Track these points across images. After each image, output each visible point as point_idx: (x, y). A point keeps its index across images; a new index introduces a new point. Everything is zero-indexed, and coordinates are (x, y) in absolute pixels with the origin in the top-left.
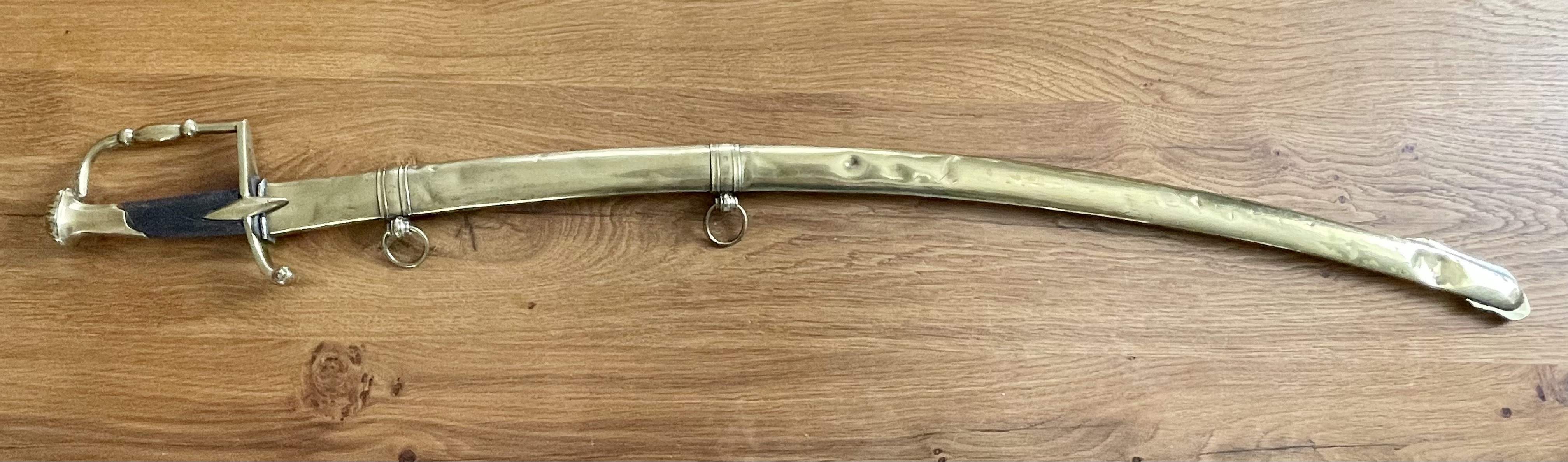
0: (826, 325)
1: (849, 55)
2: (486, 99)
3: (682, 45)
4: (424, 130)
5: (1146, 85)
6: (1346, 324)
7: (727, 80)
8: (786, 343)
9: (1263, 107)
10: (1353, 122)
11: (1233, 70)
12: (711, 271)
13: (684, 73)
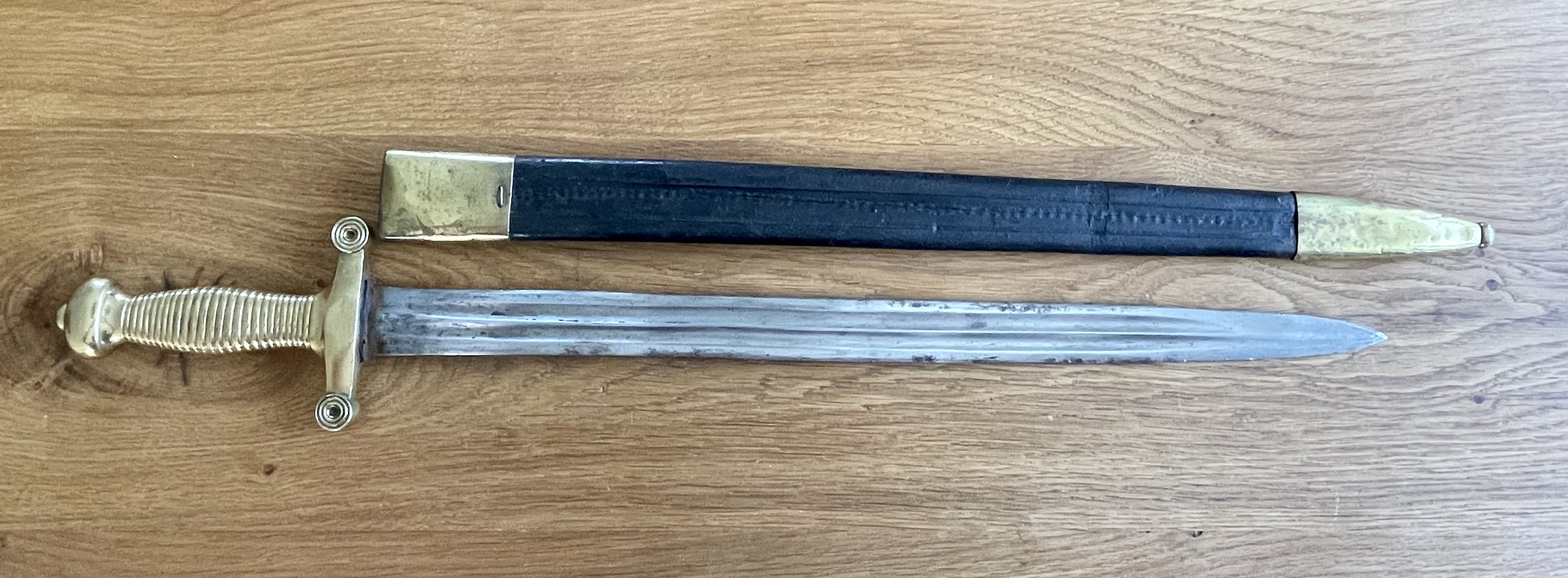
0: (724, 491)
1: (758, 84)
2: (213, 155)
3: (511, 74)
4: (117, 204)
5: (1193, 122)
6: (1515, 474)
7: (578, 124)
8: (663, 520)
9: (1366, 151)
10: (1496, 171)
11: (1317, 100)
12: (551, 408)
13: (511, 113)
